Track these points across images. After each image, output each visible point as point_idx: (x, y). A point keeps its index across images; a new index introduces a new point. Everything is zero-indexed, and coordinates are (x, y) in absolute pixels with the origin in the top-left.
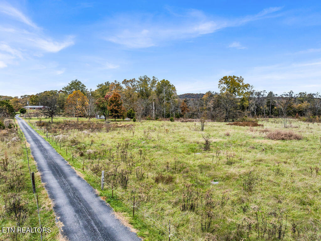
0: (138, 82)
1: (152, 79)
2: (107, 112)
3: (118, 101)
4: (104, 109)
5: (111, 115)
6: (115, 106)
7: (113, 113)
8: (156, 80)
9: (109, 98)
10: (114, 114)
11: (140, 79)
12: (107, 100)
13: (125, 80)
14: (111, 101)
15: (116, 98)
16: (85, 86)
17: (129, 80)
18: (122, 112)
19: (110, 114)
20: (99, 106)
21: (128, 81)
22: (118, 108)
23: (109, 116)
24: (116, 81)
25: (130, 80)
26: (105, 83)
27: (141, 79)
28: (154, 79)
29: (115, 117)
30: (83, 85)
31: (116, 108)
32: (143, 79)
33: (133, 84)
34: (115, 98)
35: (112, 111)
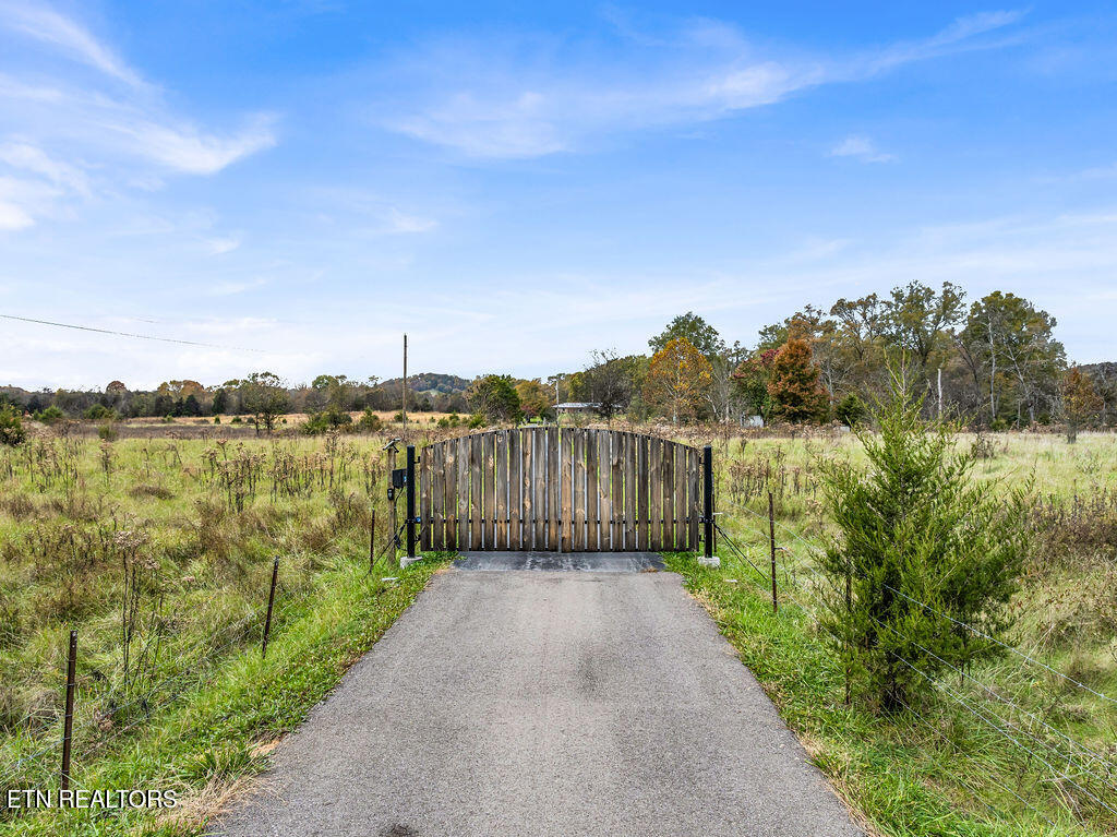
0: (889, 305)
1: (939, 293)
2: (770, 404)
3: (803, 366)
4: (758, 393)
5: (780, 413)
6: (791, 382)
7: (786, 406)
8: (957, 292)
9: (776, 358)
10: (789, 408)
11: (894, 295)
12: (767, 366)
13: (841, 303)
14: (781, 367)
15: (797, 356)
16: (716, 333)
17: (855, 300)
18: (816, 401)
19: (776, 408)
20: (743, 387)
21: (852, 306)
22: (802, 390)
23: (772, 415)
24: (808, 308)
25: (860, 303)
26: (786, 321)
27: (898, 296)
28: (946, 292)
29: (793, 418)
30: (710, 329)
31: (794, 388)
32: (907, 293)
33: (869, 315)
34: (791, 356)
35: (781, 398)
